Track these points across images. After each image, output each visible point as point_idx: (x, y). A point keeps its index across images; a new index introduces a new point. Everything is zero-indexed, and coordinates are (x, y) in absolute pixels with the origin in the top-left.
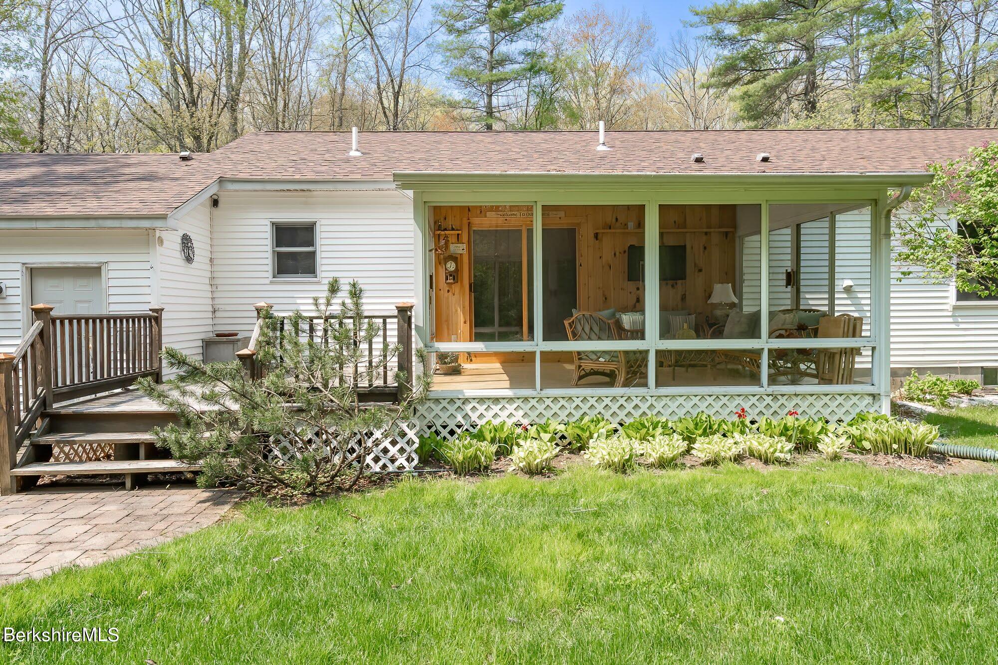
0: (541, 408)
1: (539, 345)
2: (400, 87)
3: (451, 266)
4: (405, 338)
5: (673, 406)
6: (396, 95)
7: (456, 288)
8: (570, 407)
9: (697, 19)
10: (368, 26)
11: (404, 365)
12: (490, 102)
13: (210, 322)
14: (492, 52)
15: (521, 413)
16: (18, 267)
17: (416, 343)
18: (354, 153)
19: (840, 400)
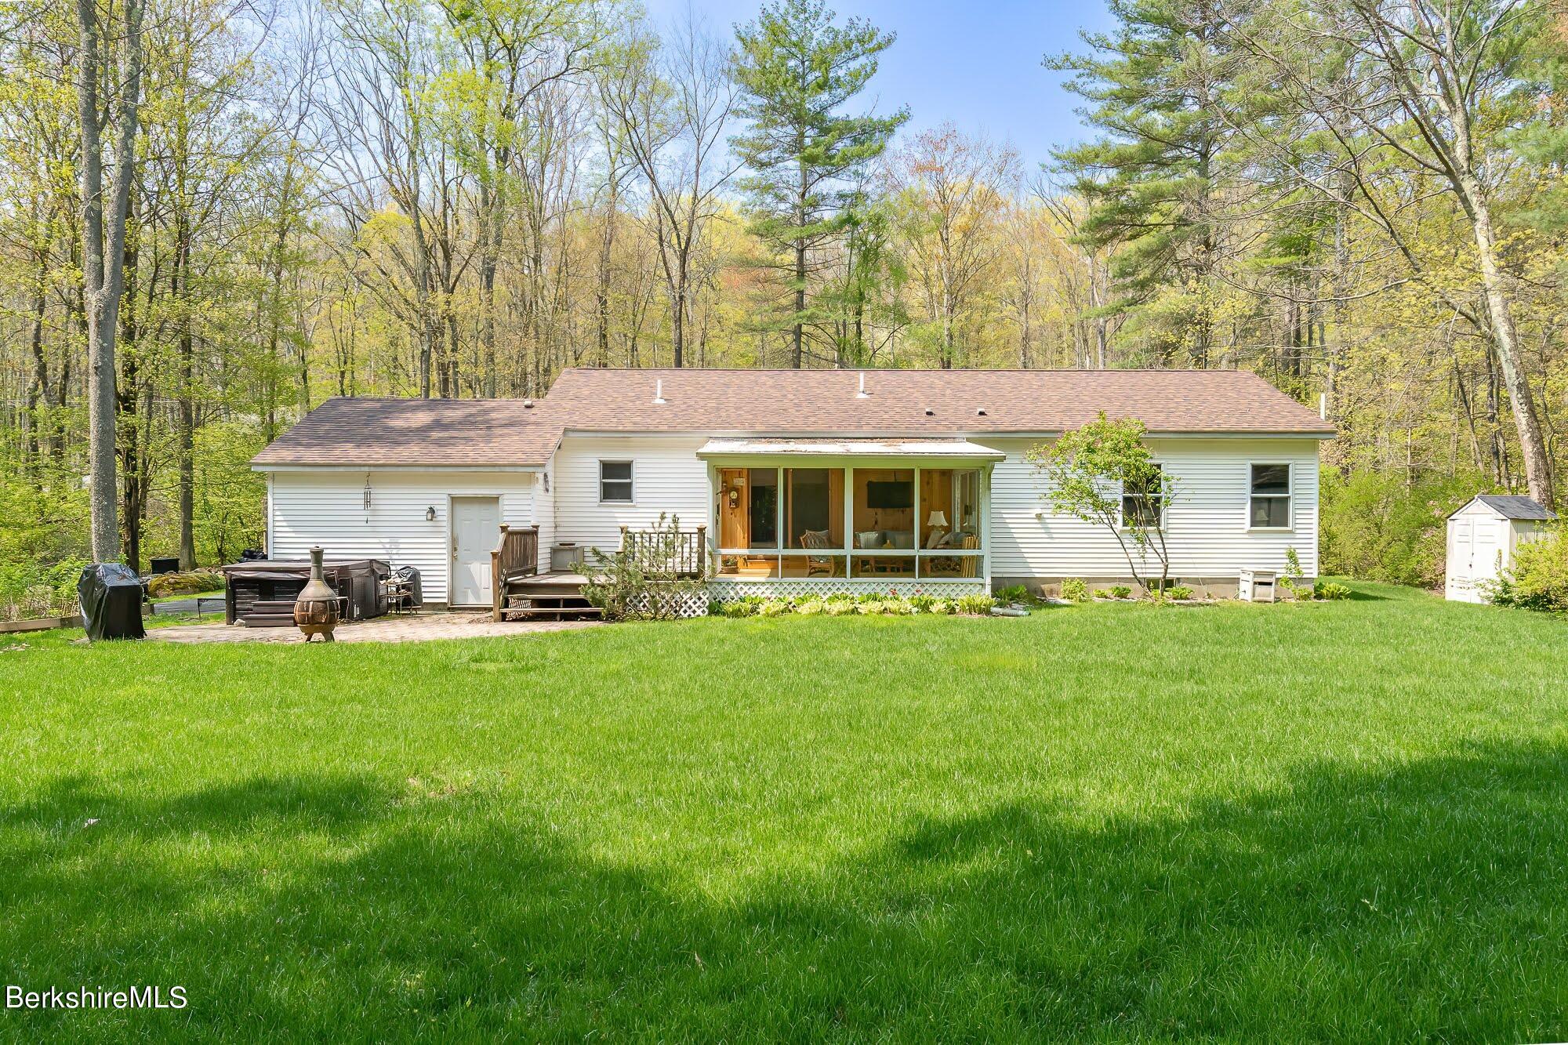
0: (781, 589)
1: (780, 551)
2: (687, 244)
3: (734, 495)
4: (701, 545)
5: (861, 589)
6: (683, 256)
7: (738, 511)
8: (799, 589)
9: (1057, 164)
10: (649, 171)
11: (701, 560)
12: (801, 258)
13: (552, 535)
14: (803, 195)
15: (770, 591)
16: (445, 496)
17: (707, 547)
18: (659, 401)
19: (962, 587)
